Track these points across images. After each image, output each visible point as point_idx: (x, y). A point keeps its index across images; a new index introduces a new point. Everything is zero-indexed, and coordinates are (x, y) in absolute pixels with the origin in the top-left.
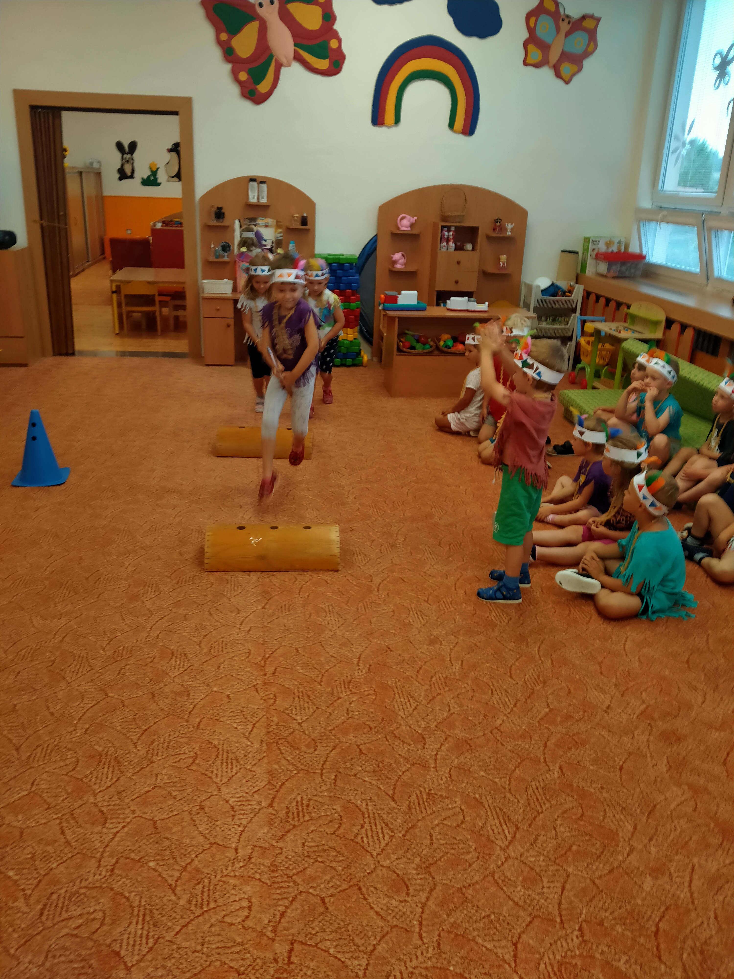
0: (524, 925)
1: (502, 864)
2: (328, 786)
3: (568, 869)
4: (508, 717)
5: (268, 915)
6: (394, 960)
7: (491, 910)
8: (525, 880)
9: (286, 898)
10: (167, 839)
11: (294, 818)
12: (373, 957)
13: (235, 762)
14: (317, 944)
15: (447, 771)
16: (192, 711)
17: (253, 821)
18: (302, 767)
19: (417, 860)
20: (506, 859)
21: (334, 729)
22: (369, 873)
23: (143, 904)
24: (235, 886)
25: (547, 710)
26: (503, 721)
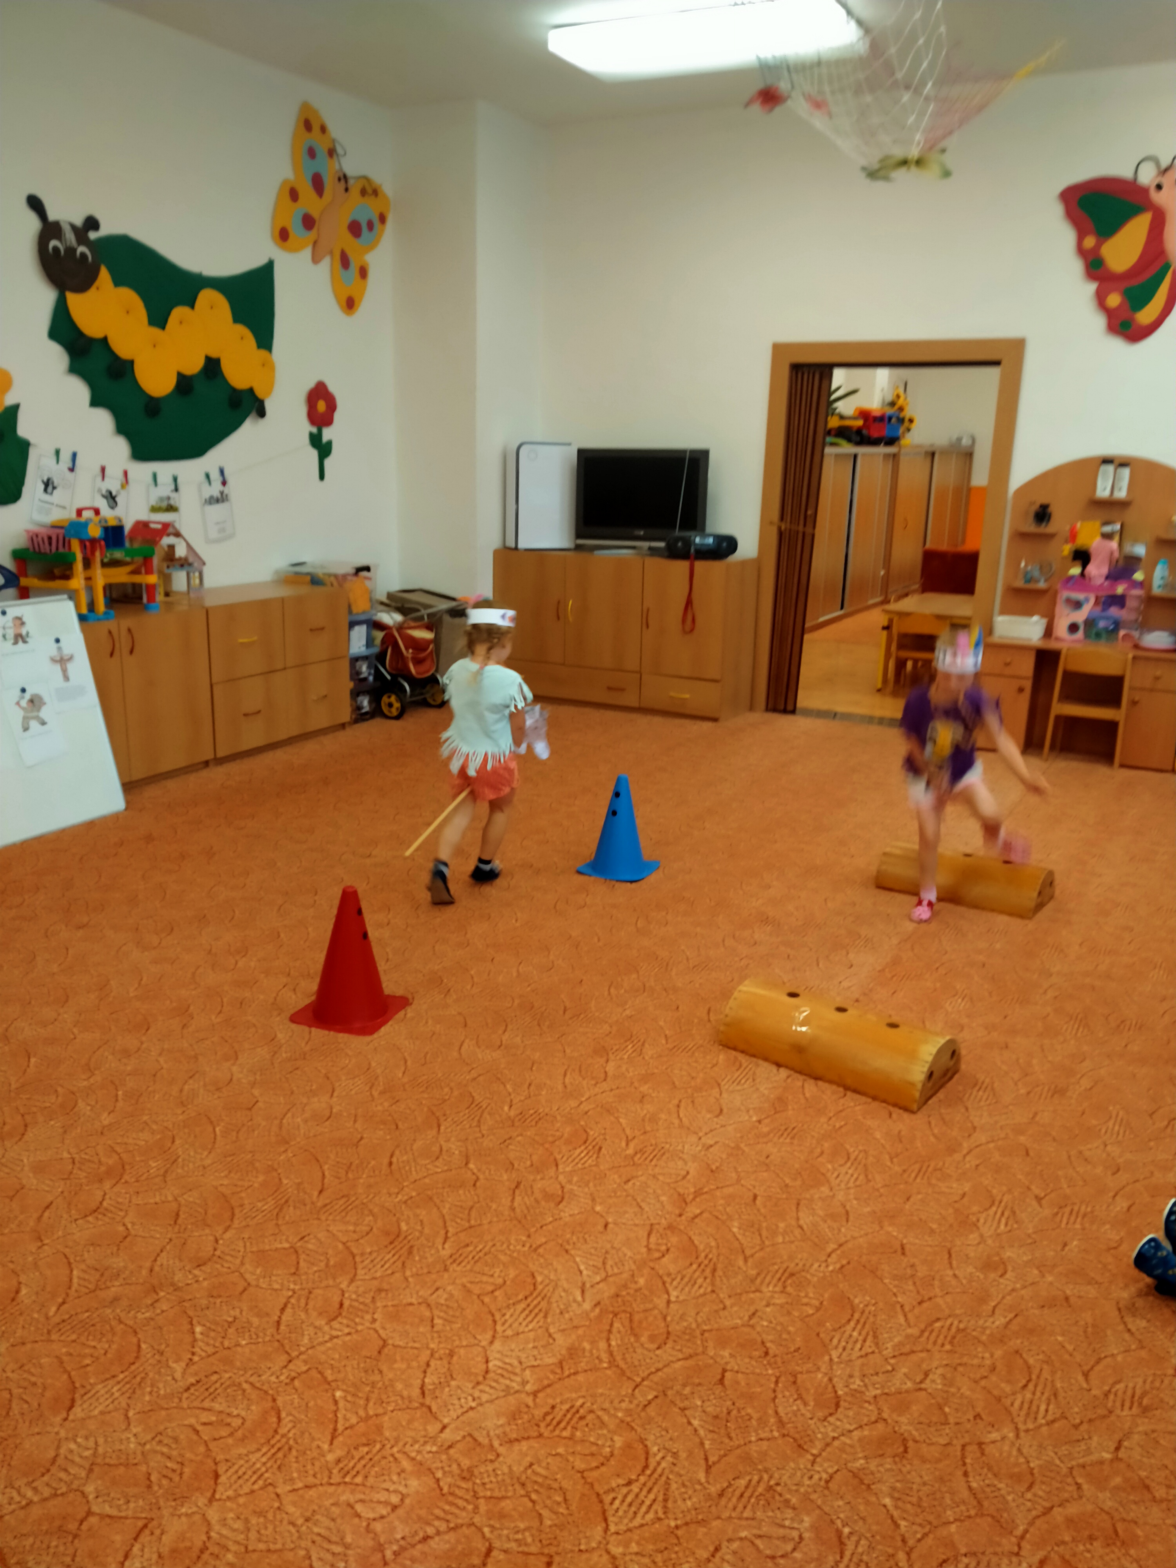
5: (407, 1530)
9: (448, 1521)
11: (548, 1425)
13: (542, 1315)
15: (830, 1471)
16: (547, 1224)
17: (497, 1402)
18: (621, 1363)
22: (580, 1551)
23: (291, 1435)
25: (1107, 1456)
26: (1003, 1438)
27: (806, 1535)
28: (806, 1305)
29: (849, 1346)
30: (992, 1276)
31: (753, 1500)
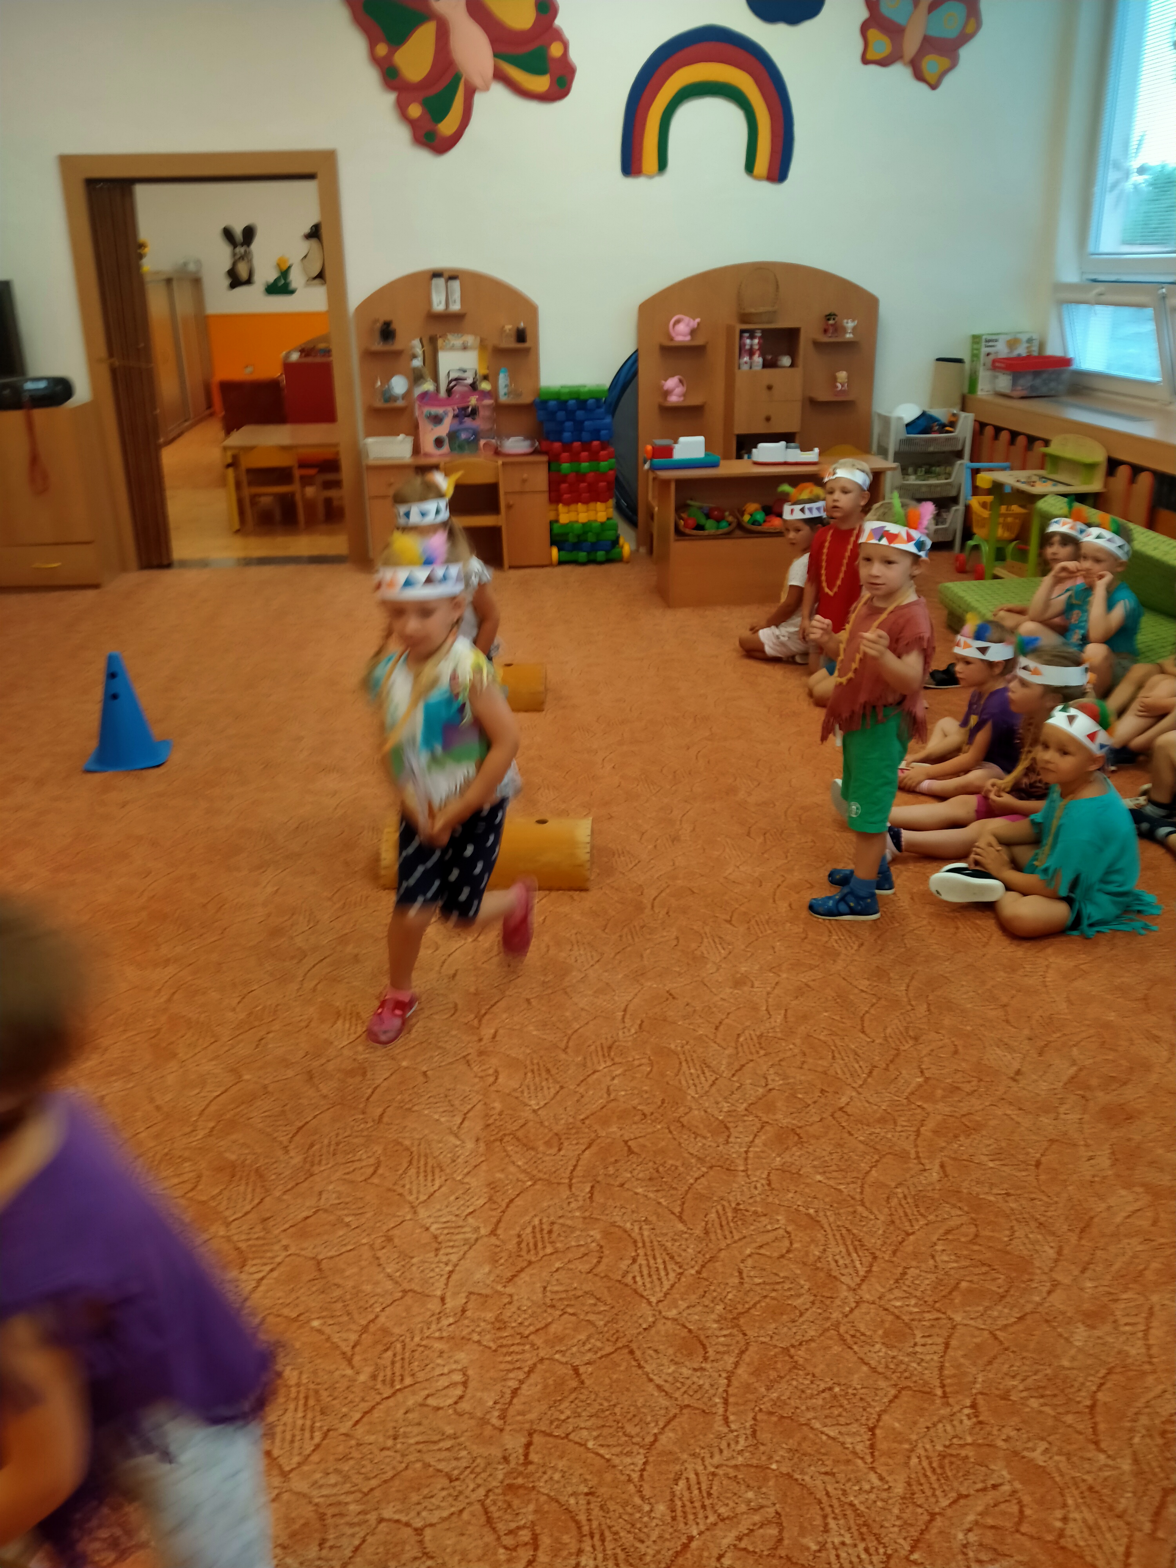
0: (886, 1400)
1: (852, 1311)
2: (581, 1203)
3: (952, 1316)
4: (859, 1093)
5: (493, 1394)
6: (685, 1456)
7: (835, 1380)
8: (886, 1334)
9: (519, 1368)
10: (338, 1286)
11: (529, 1251)
12: (654, 1452)
13: (437, 1171)
14: (568, 1435)
15: (764, 1176)
16: (370, 1096)
17: (467, 1256)
18: (541, 1175)
19: (720, 1308)
20: (858, 1303)
21: (587, 1118)
22: (645, 1329)
23: (304, 1381)
24: (442, 1353)
25: (920, 1080)
26: (851, 1098)
27: (789, 1229)
28: (640, 1065)
29: (697, 1082)
30: (745, 989)
31: (732, 1224)
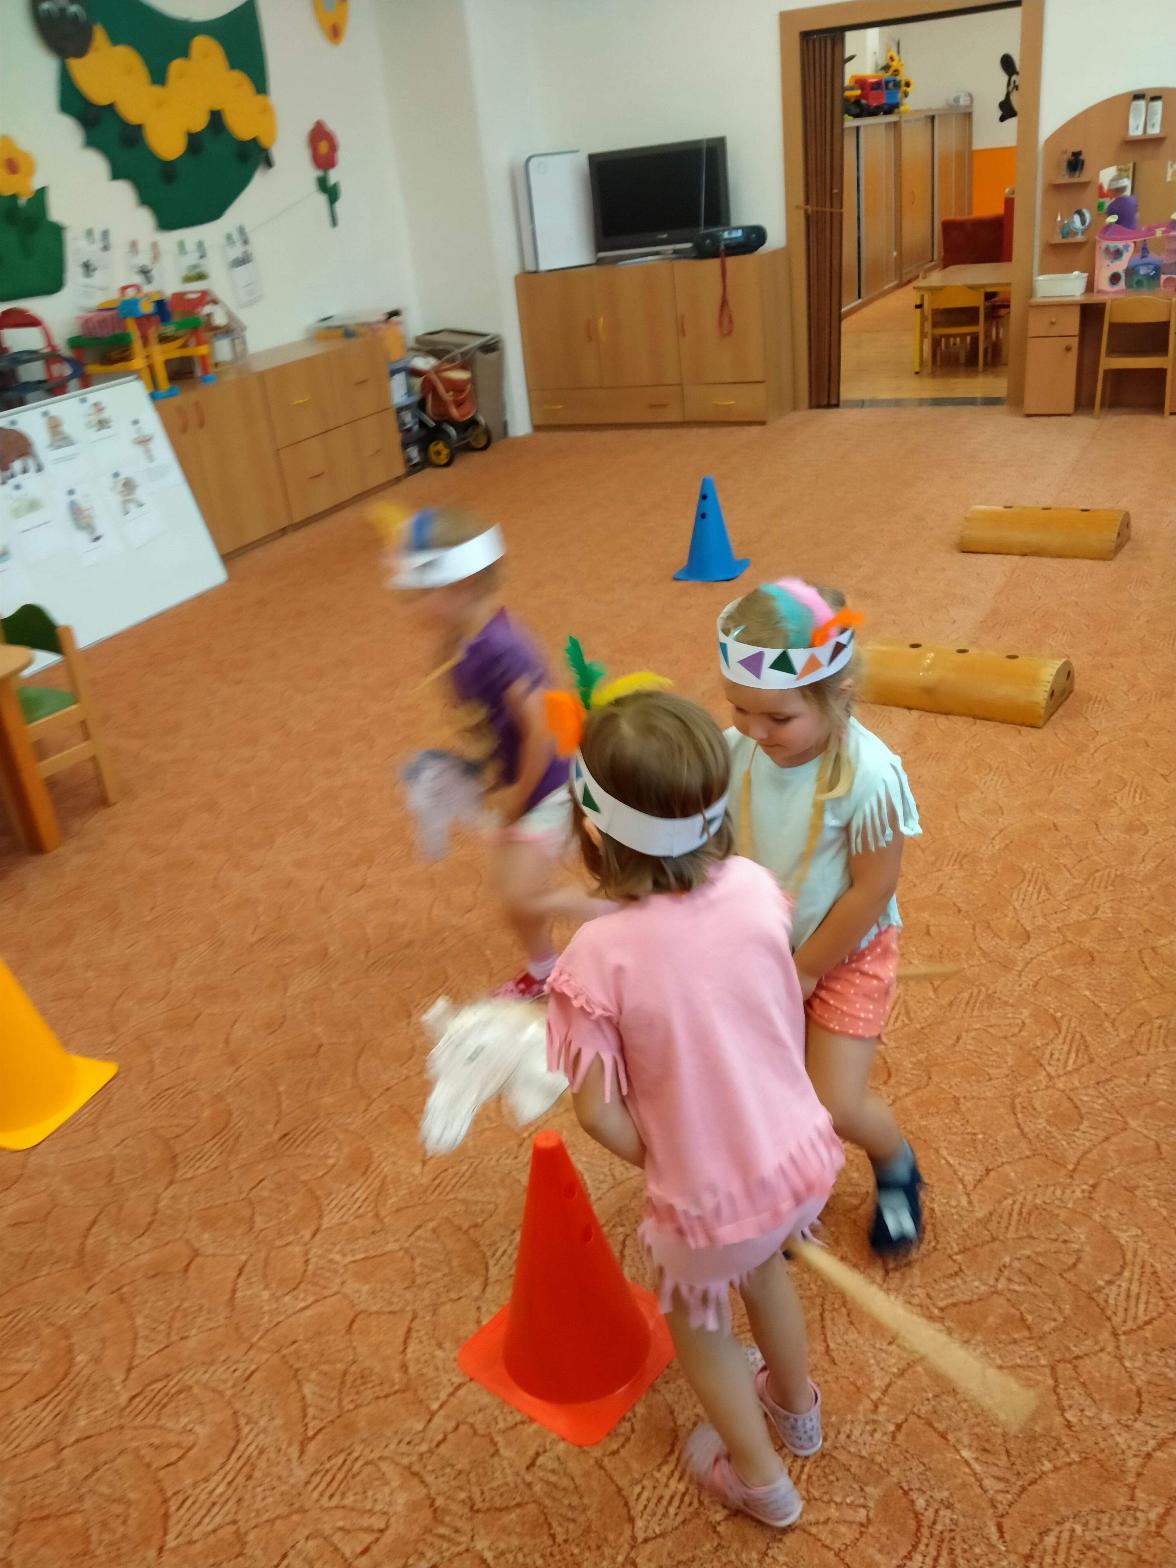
27: (1027, 1021)
28: (983, 874)
29: (1028, 898)
30: (1136, 835)
31: (978, 1005)
